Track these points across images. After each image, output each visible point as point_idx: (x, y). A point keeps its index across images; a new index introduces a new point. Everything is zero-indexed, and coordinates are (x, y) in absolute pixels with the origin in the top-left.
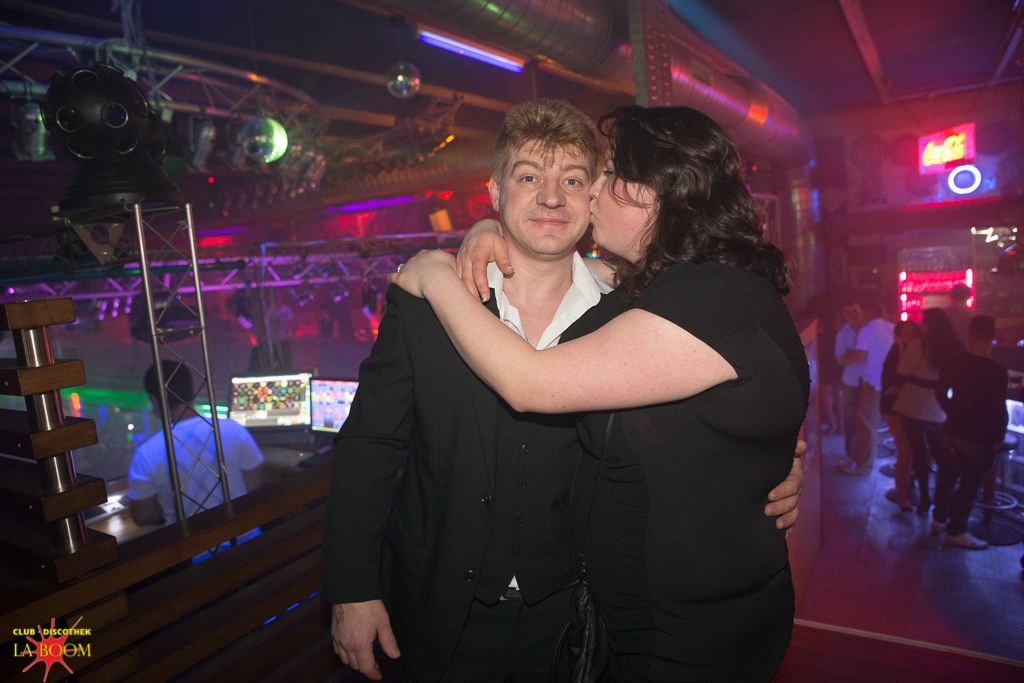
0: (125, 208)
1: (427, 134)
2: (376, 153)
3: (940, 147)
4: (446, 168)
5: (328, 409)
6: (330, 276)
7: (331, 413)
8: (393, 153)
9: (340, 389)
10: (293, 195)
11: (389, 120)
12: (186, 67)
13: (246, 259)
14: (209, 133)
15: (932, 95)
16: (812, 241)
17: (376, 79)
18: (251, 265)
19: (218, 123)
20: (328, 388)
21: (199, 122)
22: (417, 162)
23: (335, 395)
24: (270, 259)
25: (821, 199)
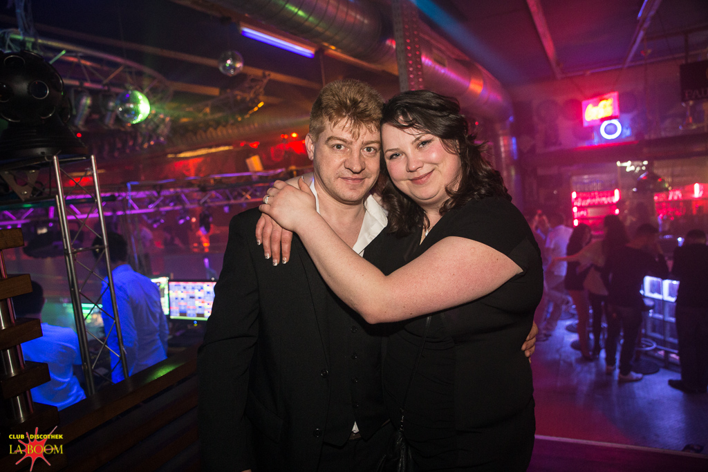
0: (46, 158)
1: (243, 100)
2: (206, 114)
3: (596, 108)
4: (256, 125)
5: (183, 303)
6: (175, 205)
7: (185, 306)
8: (218, 116)
9: (191, 287)
10: (146, 146)
11: (215, 91)
12: (68, 51)
13: (116, 194)
14: (87, 101)
15: (588, 73)
16: (513, 173)
17: (211, 62)
18: (120, 198)
19: (92, 93)
20: (182, 287)
21: (79, 92)
22: (237, 121)
23: (187, 292)
24: (134, 194)
25: (518, 144)
